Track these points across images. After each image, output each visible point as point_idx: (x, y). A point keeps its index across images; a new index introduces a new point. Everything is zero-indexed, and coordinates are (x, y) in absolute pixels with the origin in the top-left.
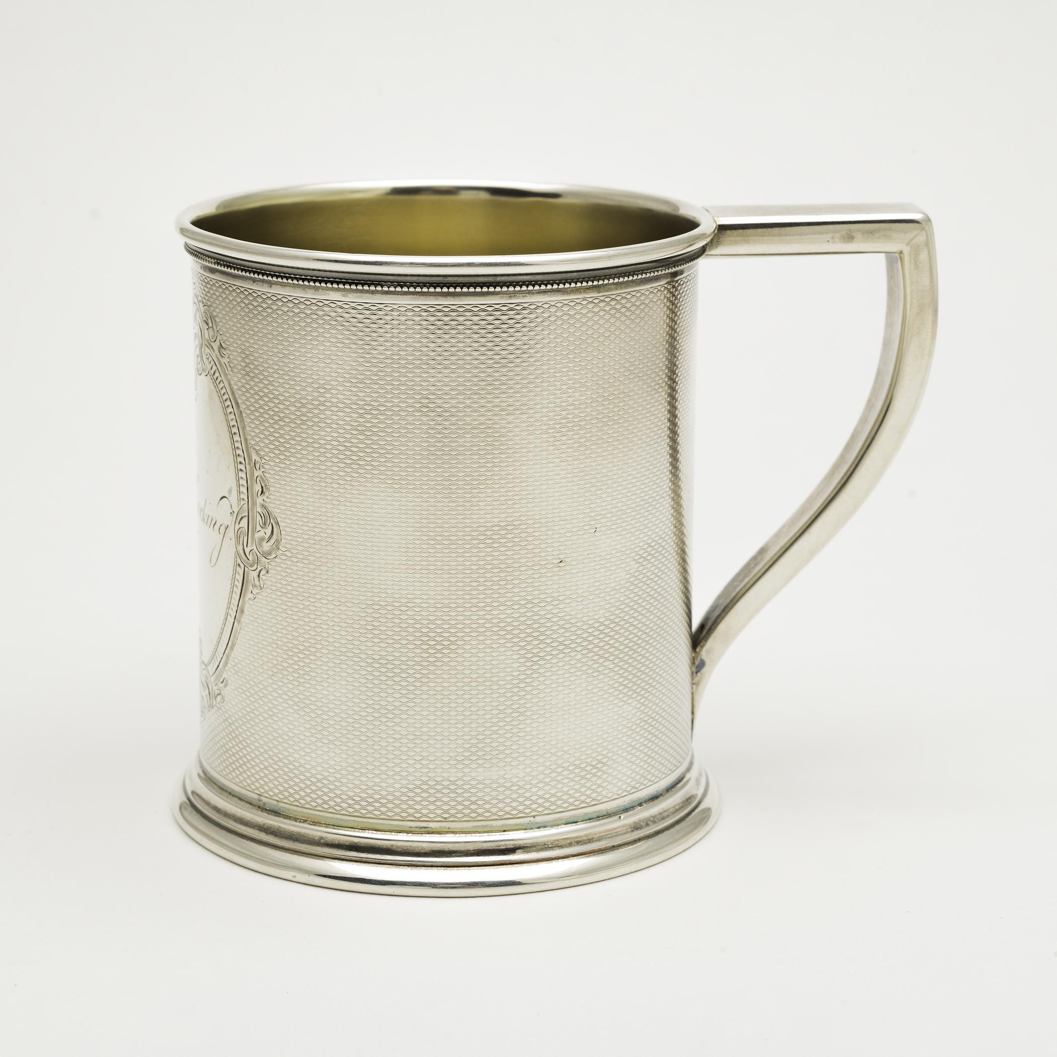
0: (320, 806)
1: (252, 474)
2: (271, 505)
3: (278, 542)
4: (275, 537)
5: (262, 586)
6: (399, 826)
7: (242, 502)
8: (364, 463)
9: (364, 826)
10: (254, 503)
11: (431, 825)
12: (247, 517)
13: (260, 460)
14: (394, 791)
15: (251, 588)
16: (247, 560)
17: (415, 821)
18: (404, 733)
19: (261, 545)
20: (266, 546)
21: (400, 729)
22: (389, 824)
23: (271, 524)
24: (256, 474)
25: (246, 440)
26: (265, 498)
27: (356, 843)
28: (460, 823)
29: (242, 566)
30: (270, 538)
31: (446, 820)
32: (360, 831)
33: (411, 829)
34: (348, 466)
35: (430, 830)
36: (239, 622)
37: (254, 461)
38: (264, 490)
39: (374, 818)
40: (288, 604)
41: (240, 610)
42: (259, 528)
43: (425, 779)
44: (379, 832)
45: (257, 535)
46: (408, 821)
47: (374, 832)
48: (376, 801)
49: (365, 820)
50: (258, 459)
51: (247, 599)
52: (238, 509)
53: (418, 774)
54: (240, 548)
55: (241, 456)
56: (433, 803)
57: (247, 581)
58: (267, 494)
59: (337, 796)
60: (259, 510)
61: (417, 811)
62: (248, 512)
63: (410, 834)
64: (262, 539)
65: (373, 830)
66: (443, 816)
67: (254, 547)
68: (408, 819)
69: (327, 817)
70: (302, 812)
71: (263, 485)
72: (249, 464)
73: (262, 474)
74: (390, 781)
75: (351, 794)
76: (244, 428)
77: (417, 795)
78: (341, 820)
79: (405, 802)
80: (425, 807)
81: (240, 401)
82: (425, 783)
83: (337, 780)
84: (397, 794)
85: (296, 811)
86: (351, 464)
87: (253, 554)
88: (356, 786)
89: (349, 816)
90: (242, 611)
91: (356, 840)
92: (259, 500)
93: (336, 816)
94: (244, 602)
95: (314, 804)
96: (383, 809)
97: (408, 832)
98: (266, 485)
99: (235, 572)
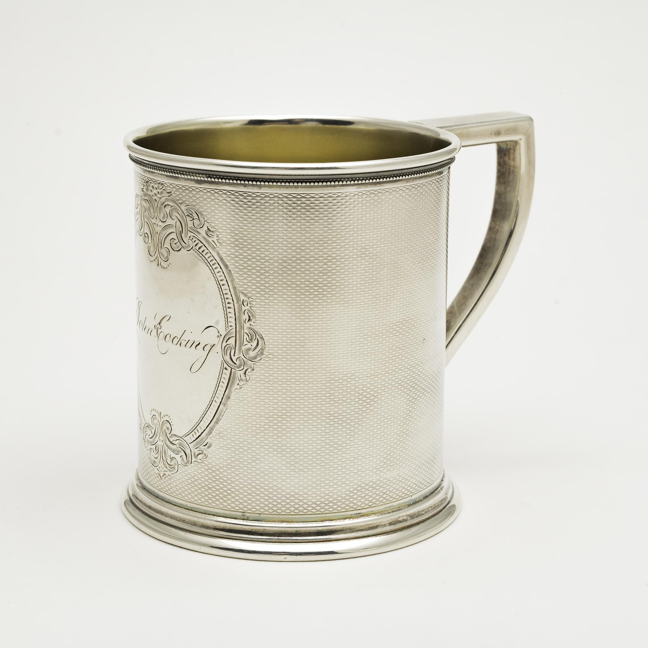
0: (293, 511)
1: (240, 309)
2: (257, 327)
3: (262, 350)
4: (260, 347)
5: (248, 379)
6: (344, 515)
7: (230, 328)
8: (326, 293)
9: (322, 519)
10: (242, 327)
11: (363, 511)
12: (235, 337)
13: (248, 300)
14: (341, 494)
15: (238, 382)
16: (233, 364)
17: (354, 510)
18: (348, 457)
19: (247, 353)
20: (252, 354)
21: (346, 455)
22: (338, 515)
23: (256, 339)
24: (244, 308)
25: (234, 288)
26: (251, 323)
27: (321, 530)
28: (379, 507)
29: (229, 369)
30: (255, 348)
31: (370, 507)
32: (321, 522)
33: (351, 516)
34: (316, 296)
35: (362, 514)
36: (225, 405)
37: (242, 301)
38: (251, 318)
39: (329, 513)
40: (270, 388)
41: (226, 397)
42: (245, 342)
43: (359, 483)
44: (333, 521)
45: (244, 348)
46: (350, 511)
47: (330, 522)
48: (331, 502)
49: (323, 515)
50: (245, 299)
51: (233, 389)
52: (225, 333)
53: (355, 481)
54: (227, 358)
55: (230, 299)
56: (364, 497)
57: (234, 378)
58: (253, 320)
59: (305, 503)
60: (246, 331)
61: (355, 504)
62: (236, 334)
63: (352, 519)
64: (249, 349)
65: (328, 520)
66: (369, 504)
67: (242, 355)
68: (342, 511)
69: (298, 518)
70: (279, 518)
71: (250, 315)
72: (237, 303)
73: (249, 308)
74: (339, 488)
75: (314, 501)
76: (232, 281)
77: (355, 494)
78: (308, 518)
79: (348, 500)
80: (359, 501)
81: (228, 264)
82: (359, 486)
83: (305, 493)
84: (343, 495)
85: (275, 517)
86: (318, 295)
87: (240, 360)
88: (318, 495)
89: (313, 514)
90: (229, 398)
91: (320, 529)
92: (247, 325)
93: (304, 516)
94: (230, 392)
95: (288, 511)
96: (335, 507)
97: (350, 518)
98: (253, 315)
99: (221, 374)
